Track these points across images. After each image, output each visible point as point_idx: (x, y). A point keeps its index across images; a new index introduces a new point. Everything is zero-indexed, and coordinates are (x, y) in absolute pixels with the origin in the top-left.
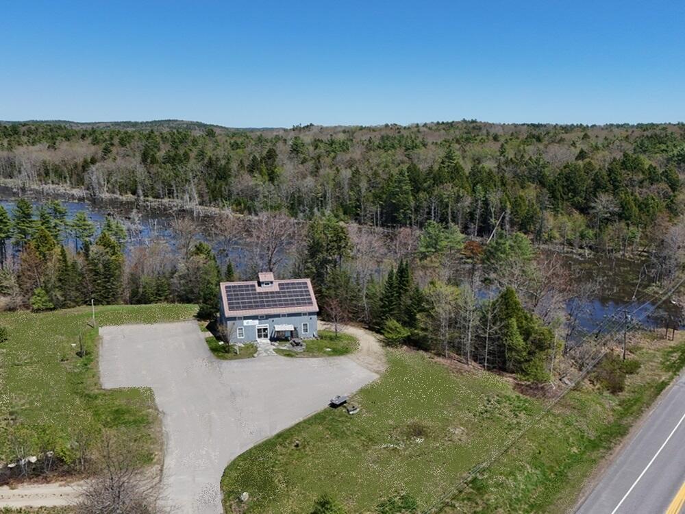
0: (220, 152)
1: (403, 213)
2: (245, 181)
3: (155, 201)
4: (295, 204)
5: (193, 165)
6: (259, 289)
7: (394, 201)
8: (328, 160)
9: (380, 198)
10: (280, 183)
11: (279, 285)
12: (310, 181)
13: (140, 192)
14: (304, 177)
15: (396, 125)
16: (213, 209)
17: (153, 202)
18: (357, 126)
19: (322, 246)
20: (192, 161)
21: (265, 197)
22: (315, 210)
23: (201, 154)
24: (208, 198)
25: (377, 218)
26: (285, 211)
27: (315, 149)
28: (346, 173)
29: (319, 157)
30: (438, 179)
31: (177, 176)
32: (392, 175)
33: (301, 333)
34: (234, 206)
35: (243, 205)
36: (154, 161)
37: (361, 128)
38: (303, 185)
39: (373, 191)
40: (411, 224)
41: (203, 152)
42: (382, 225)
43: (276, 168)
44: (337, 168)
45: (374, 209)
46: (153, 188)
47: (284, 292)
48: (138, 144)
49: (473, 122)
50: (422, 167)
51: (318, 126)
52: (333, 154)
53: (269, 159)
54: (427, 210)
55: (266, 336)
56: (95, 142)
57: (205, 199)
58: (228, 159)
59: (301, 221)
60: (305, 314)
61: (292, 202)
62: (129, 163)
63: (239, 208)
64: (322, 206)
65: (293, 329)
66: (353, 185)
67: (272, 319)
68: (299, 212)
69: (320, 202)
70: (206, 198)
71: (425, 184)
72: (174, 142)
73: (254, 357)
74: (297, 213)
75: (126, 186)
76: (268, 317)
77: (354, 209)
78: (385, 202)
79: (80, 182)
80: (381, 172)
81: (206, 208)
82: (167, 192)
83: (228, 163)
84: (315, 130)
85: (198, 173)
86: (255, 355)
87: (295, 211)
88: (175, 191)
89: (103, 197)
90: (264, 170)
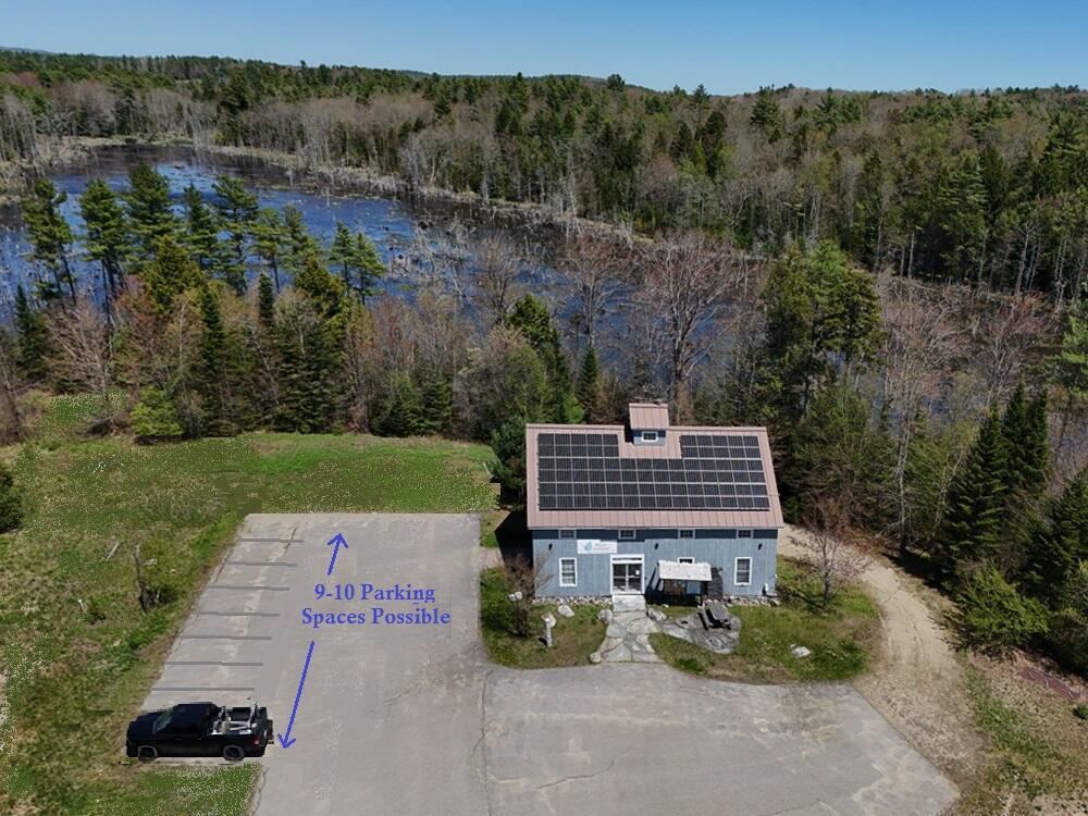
0: (628, 119)
1: (962, 251)
2: (662, 173)
3: (507, 206)
4: (750, 222)
5: (580, 139)
6: (626, 451)
7: (945, 227)
8: (821, 136)
9: (917, 219)
10: (726, 178)
11: (684, 440)
12: (782, 177)
13: (484, 186)
14: (772, 168)
15: (934, 91)
16: (602, 225)
17: (504, 207)
18: (867, 93)
19: (801, 325)
20: (579, 132)
21: (695, 205)
22: (788, 236)
23: (594, 119)
24: (595, 203)
25: (907, 261)
26: (729, 235)
27: (796, 118)
28: (854, 164)
29: (803, 130)
30: (1041, 184)
31: (548, 160)
32: (945, 171)
33: (732, 584)
34: (639, 222)
35: (654, 220)
36: (515, 130)
37: (875, 95)
38: (769, 185)
39: (905, 204)
40: (975, 278)
41: (597, 116)
42: (916, 275)
43: (721, 148)
44: (837, 153)
45: (901, 241)
46: (507, 181)
47: (694, 464)
48: (494, 99)
49: (1073, 90)
50: (1007, 156)
51: (801, 90)
52: (828, 127)
53: (711, 132)
54: (1011, 248)
55: (635, 583)
56: (429, 95)
57: (590, 205)
58: (640, 131)
59: (758, 257)
60: (744, 534)
61: (744, 218)
62: (474, 132)
63: (646, 225)
64: (801, 229)
65: (709, 578)
66: (867, 187)
67: (655, 541)
68: (755, 238)
69: (797, 221)
70: (593, 205)
71: (1012, 193)
72: (551, 97)
73: (591, 662)
74: (751, 242)
75: (465, 175)
76: (643, 534)
77: (863, 239)
78: (925, 227)
79: (392, 164)
80: (921, 163)
81: (591, 223)
82: (530, 189)
83: (636, 137)
84: (796, 96)
85: (585, 156)
86: (596, 657)
87: (748, 237)
88: (543, 189)
89: (425, 193)
90: (699, 153)
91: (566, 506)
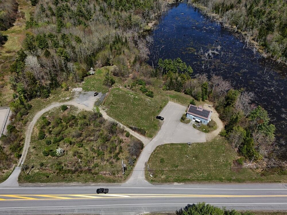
6: (197, 109)
33: (203, 122)
47: (203, 112)
60: (205, 119)
76: (196, 116)
86: (188, 124)
91: (190, 112)
